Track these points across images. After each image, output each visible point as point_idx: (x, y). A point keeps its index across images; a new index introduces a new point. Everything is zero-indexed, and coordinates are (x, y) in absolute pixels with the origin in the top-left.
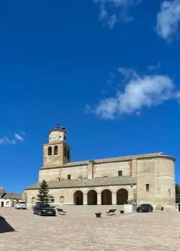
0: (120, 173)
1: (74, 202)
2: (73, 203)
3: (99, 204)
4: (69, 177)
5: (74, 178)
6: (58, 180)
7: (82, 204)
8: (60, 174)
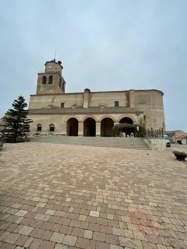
0: (117, 103)
1: (67, 131)
2: (65, 133)
3: (98, 135)
4: (63, 104)
5: (69, 106)
6: (50, 108)
7: (76, 135)
8: (53, 102)
